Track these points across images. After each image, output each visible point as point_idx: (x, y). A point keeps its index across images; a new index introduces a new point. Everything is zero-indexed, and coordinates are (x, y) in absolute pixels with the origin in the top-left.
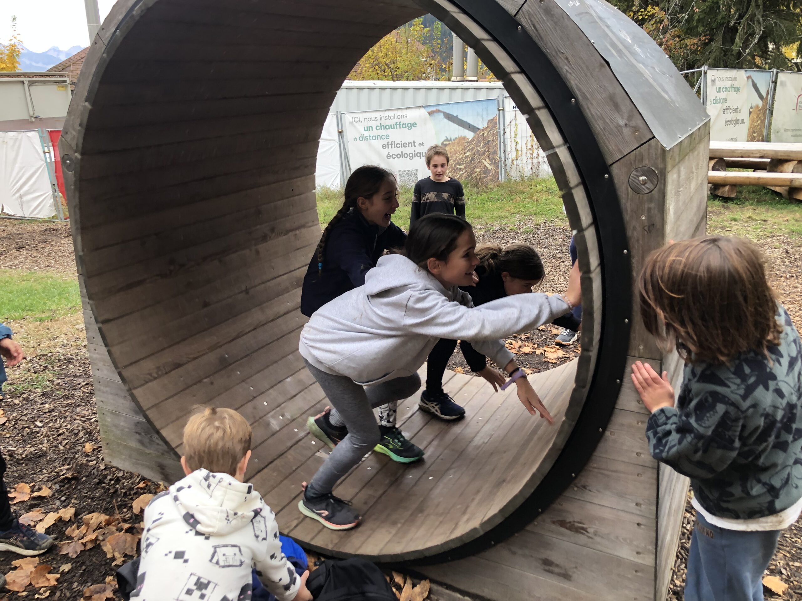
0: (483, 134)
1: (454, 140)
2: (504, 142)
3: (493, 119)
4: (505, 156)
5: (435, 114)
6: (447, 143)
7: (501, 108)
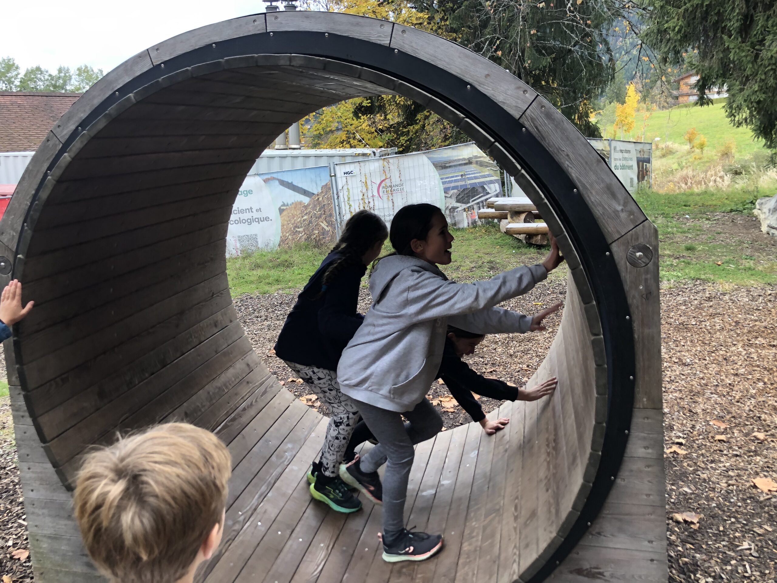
0: (318, 198)
1: (291, 205)
2: (339, 205)
3: (326, 185)
4: (340, 218)
5: (271, 182)
6: (284, 208)
7: (333, 174)
